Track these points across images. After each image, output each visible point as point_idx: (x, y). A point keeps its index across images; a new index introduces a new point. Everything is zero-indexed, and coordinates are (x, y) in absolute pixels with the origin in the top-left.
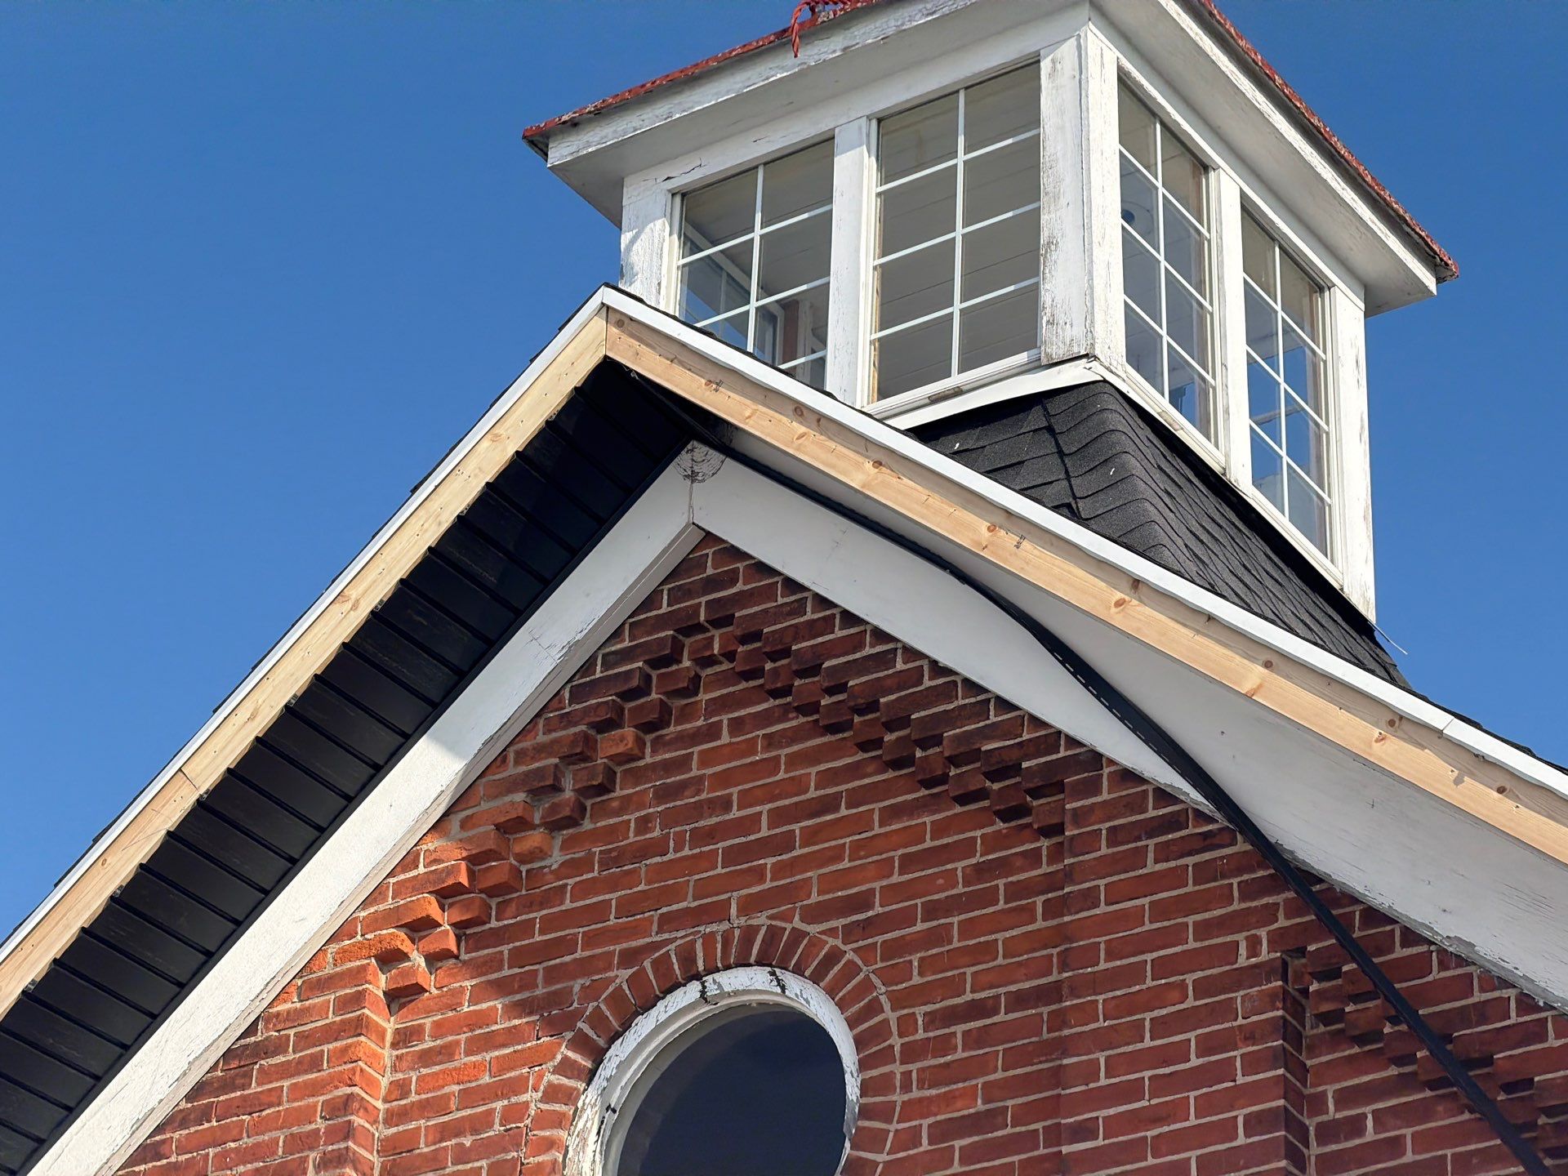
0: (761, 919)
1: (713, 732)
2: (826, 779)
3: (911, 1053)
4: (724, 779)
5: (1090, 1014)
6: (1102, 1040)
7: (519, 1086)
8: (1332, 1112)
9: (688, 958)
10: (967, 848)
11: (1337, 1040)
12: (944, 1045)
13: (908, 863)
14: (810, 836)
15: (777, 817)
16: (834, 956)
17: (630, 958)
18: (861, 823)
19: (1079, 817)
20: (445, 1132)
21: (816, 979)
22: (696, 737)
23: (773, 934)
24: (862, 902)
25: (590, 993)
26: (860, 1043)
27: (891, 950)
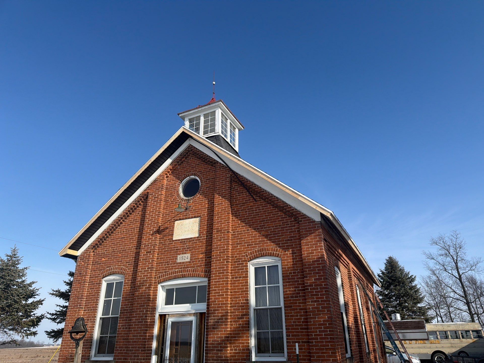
0: (194, 172)
1: (191, 159)
2: (199, 162)
3: (204, 182)
4: (191, 162)
5: (217, 180)
6: (218, 181)
7: (176, 184)
8: (233, 187)
9: (188, 175)
10: (209, 168)
11: (234, 182)
12: (207, 181)
13: (204, 169)
14: (197, 167)
15: (195, 165)
16: (199, 175)
17: (184, 175)
18: (201, 166)
19: (217, 166)
20: (170, 187)
21: (198, 177)
22: (189, 159)
23: (195, 173)
24: (201, 171)
25: (181, 177)
26: (201, 181)
27: (203, 175)
